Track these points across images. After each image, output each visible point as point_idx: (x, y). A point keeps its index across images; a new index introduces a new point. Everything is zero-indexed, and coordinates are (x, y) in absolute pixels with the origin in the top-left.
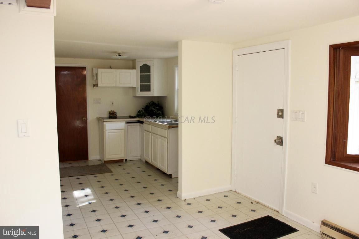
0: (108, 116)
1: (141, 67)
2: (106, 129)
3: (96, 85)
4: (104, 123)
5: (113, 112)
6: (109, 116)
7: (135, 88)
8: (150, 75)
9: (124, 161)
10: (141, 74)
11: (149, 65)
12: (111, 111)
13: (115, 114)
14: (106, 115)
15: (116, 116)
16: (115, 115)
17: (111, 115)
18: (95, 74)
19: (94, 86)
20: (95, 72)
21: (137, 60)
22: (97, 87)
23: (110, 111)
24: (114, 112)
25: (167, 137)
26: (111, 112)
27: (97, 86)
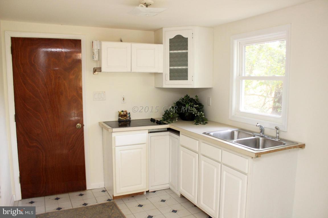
0: (117, 120)
1: (171, 41)
2: (117, 144)
3: (97, 70)
4: (114, 135)
5: (125, 113)
6: (119, 119)
7: (162, 73)
8: (187, 53)
9: (145, 193)
10: (172, 52)
11: (185, 36)
12: (123, 111)
13: (128, 116)
14: (115, 118)
15: (130, 118)
16: (128, 118)
17: (122, 119)
18: (96, 51)
19: (95, 71)
20: (96, 47)
21: (164, 30)
22: (99, 73)
23: (120, 111)
24: (127, 113)
25: (247, 172)
26: (122, 113)
27: (101, 71)
